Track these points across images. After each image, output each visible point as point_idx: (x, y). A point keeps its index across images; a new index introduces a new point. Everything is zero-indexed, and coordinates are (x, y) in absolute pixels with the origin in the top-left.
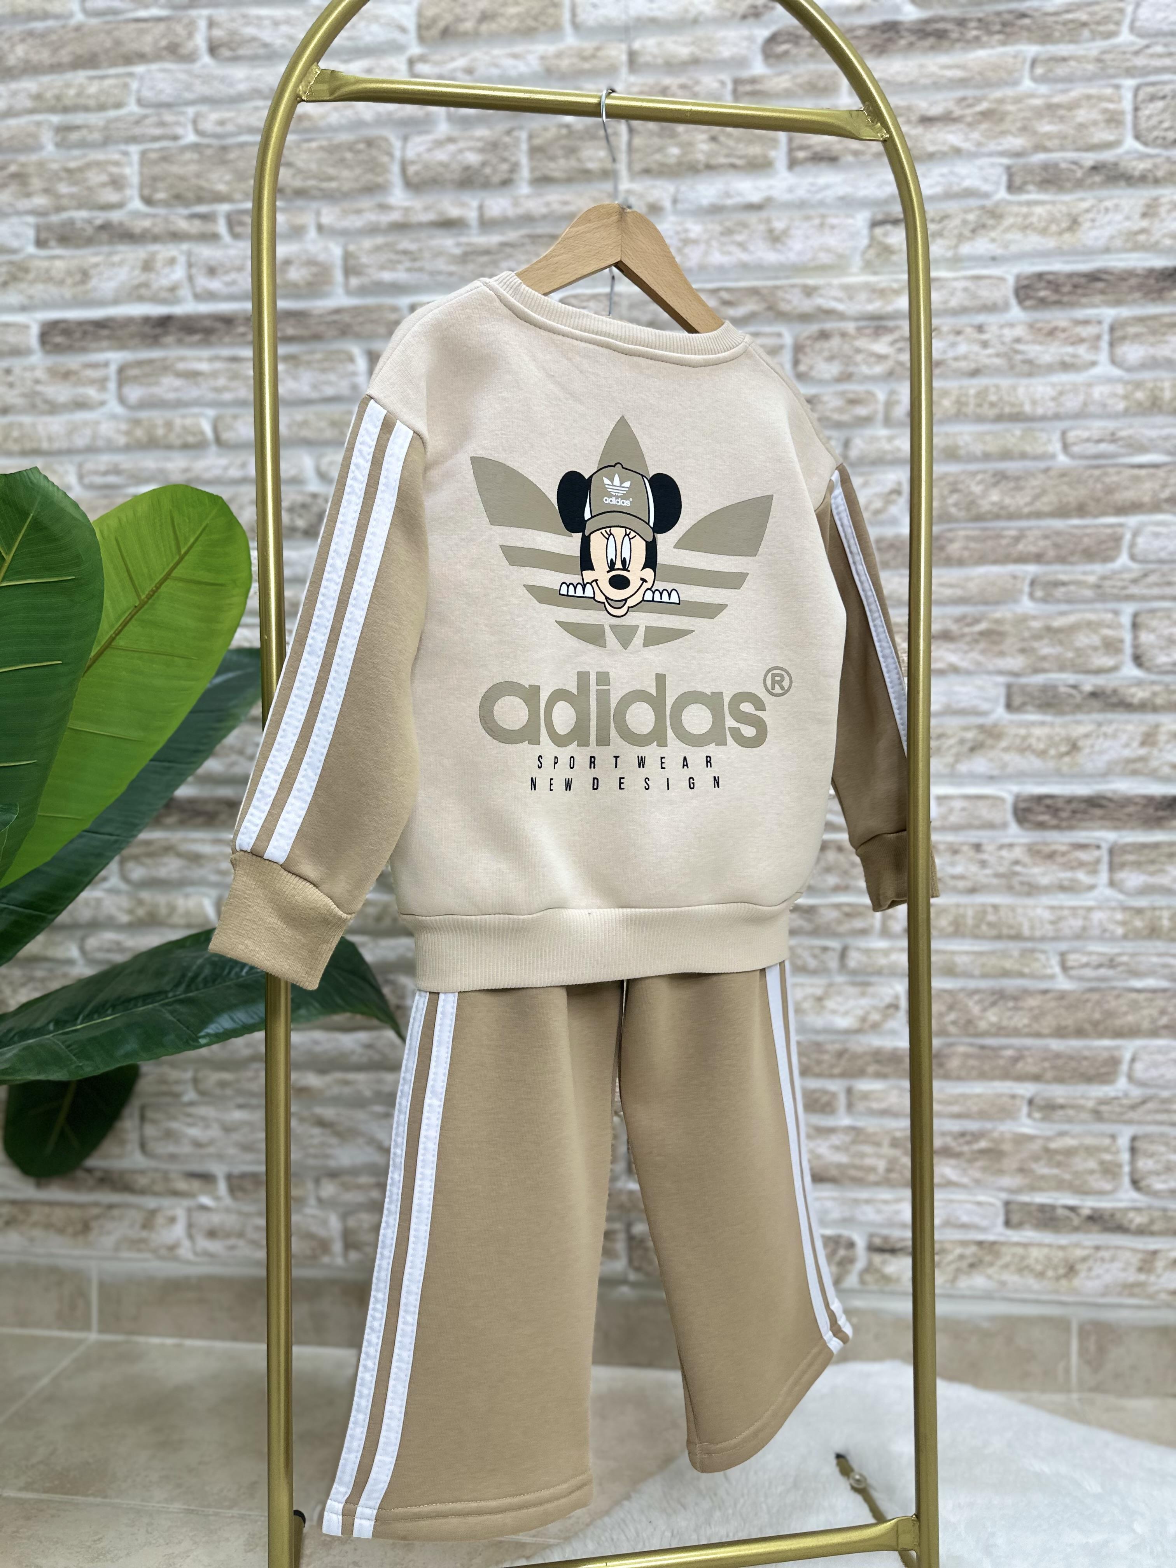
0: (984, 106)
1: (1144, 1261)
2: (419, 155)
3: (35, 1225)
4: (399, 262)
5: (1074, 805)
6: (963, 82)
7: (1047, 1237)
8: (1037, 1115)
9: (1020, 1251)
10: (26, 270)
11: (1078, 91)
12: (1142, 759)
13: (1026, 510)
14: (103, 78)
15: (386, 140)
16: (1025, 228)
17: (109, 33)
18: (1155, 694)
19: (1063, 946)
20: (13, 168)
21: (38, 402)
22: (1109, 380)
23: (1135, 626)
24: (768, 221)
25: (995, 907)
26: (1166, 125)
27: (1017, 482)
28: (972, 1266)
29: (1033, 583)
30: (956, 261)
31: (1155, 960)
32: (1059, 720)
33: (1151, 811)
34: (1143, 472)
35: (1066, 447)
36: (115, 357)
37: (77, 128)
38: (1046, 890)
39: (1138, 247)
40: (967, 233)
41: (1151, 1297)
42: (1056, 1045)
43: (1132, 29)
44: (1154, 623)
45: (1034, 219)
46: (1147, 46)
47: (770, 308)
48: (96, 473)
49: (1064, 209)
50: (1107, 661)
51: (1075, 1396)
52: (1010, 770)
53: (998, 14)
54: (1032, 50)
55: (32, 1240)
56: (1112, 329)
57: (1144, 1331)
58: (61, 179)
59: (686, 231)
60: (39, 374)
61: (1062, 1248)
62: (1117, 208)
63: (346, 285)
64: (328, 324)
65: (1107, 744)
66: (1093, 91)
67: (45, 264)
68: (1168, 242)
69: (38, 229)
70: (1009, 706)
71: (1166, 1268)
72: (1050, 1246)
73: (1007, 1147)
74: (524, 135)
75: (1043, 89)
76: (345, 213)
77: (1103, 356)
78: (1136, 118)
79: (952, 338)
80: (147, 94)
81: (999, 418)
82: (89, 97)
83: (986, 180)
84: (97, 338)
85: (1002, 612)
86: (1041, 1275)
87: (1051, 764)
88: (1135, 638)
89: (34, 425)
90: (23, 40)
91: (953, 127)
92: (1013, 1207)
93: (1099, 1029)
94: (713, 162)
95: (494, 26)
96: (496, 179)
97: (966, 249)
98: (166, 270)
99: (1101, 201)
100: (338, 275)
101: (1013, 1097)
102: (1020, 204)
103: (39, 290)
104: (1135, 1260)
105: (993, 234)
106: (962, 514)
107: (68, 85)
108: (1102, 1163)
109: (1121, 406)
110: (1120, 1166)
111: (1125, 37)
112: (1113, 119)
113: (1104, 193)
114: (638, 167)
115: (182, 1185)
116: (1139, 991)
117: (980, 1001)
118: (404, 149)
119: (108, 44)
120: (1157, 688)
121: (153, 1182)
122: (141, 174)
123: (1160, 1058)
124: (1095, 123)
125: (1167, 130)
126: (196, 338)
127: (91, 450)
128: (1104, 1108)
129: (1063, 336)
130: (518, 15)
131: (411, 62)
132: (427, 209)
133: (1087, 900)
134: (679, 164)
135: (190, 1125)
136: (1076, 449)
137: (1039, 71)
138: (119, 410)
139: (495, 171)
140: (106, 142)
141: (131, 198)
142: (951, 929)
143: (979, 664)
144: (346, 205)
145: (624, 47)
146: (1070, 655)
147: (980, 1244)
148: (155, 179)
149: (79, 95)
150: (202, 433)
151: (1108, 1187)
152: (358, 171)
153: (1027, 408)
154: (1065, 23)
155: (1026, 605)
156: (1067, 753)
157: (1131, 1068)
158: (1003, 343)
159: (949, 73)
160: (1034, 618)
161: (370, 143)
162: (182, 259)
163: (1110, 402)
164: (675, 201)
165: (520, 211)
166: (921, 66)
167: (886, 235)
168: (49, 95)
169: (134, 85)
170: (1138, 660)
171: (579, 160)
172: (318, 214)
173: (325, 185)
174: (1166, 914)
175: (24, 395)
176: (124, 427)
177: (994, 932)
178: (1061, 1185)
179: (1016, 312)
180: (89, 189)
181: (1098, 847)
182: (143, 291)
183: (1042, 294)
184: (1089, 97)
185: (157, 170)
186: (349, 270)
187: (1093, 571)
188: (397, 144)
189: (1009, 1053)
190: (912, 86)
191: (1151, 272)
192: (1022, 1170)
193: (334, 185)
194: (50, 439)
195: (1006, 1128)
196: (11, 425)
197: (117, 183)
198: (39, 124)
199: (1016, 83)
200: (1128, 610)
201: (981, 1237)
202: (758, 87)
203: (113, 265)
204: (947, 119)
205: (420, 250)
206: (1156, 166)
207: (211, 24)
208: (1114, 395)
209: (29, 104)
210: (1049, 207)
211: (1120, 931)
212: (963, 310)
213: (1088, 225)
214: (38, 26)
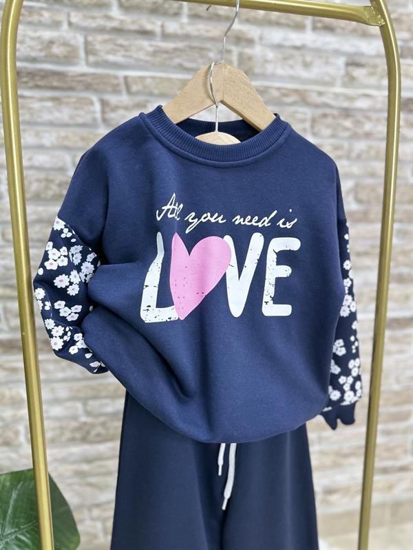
4: (118, 51)
5: (406, 320)
24: (303, 56)
30: (379, 88)
32: (403, 287)
40: (384, 75)
42: (393, 409)
47: (303, 100)
59: (266, 55)
63: (87, 60)
64: (78, 81)
76: (86, 17)
79: (376, 123)
96: (171, 11)
97: (384, 82)
100: (82, 54)
114: (243, 17)
132: (133, 22)
134: (263, 19)
165: (184, 32)
167: (353, 70)
172: (69, 15)
186: (87, 52)
205: (130, 46)
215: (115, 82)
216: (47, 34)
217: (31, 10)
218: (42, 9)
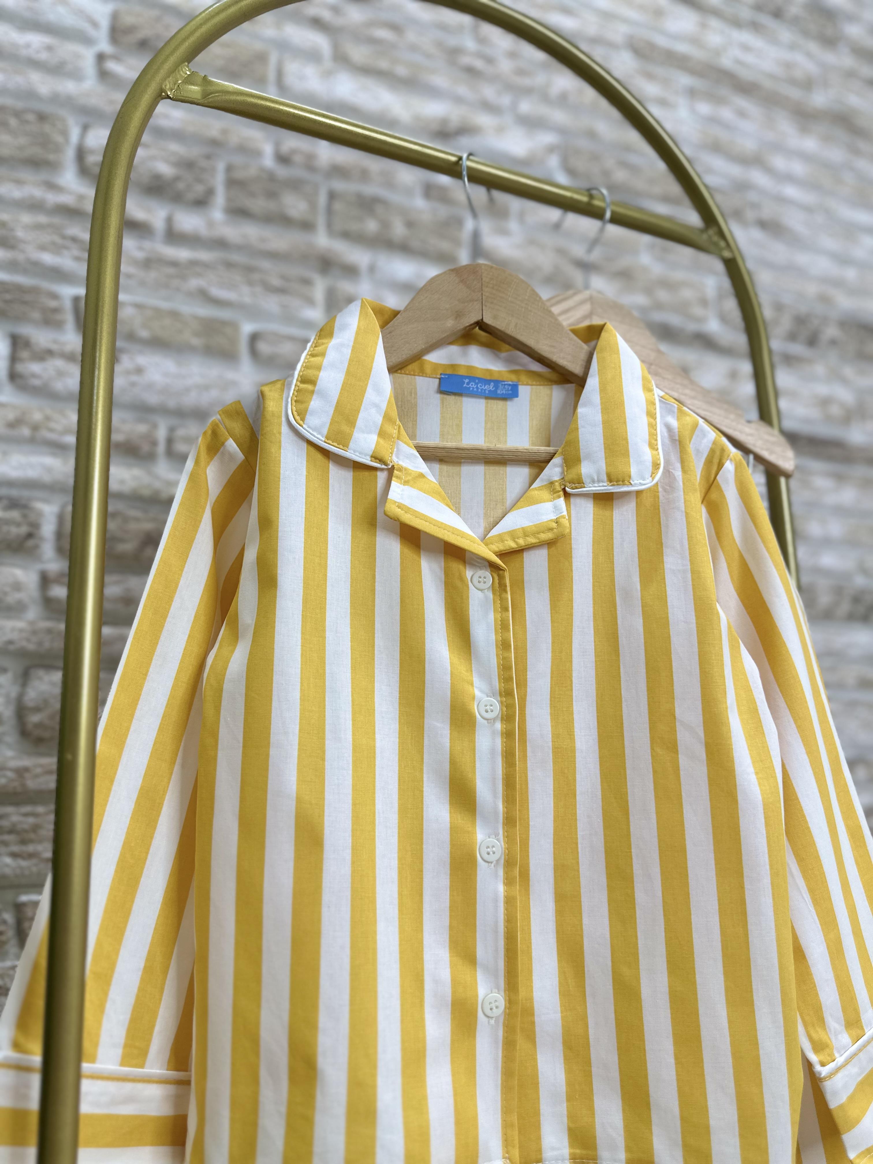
15: (62, 120)
96: (190, 196)
114: (336, 228)
131: (101, 58)
134: (377, 237)
139: (189, 188)
152: (22, 140)
161: (42, 117)
164: (371, 269)
165: (215, 234)
171: (279, 205)
215: (53, 304)
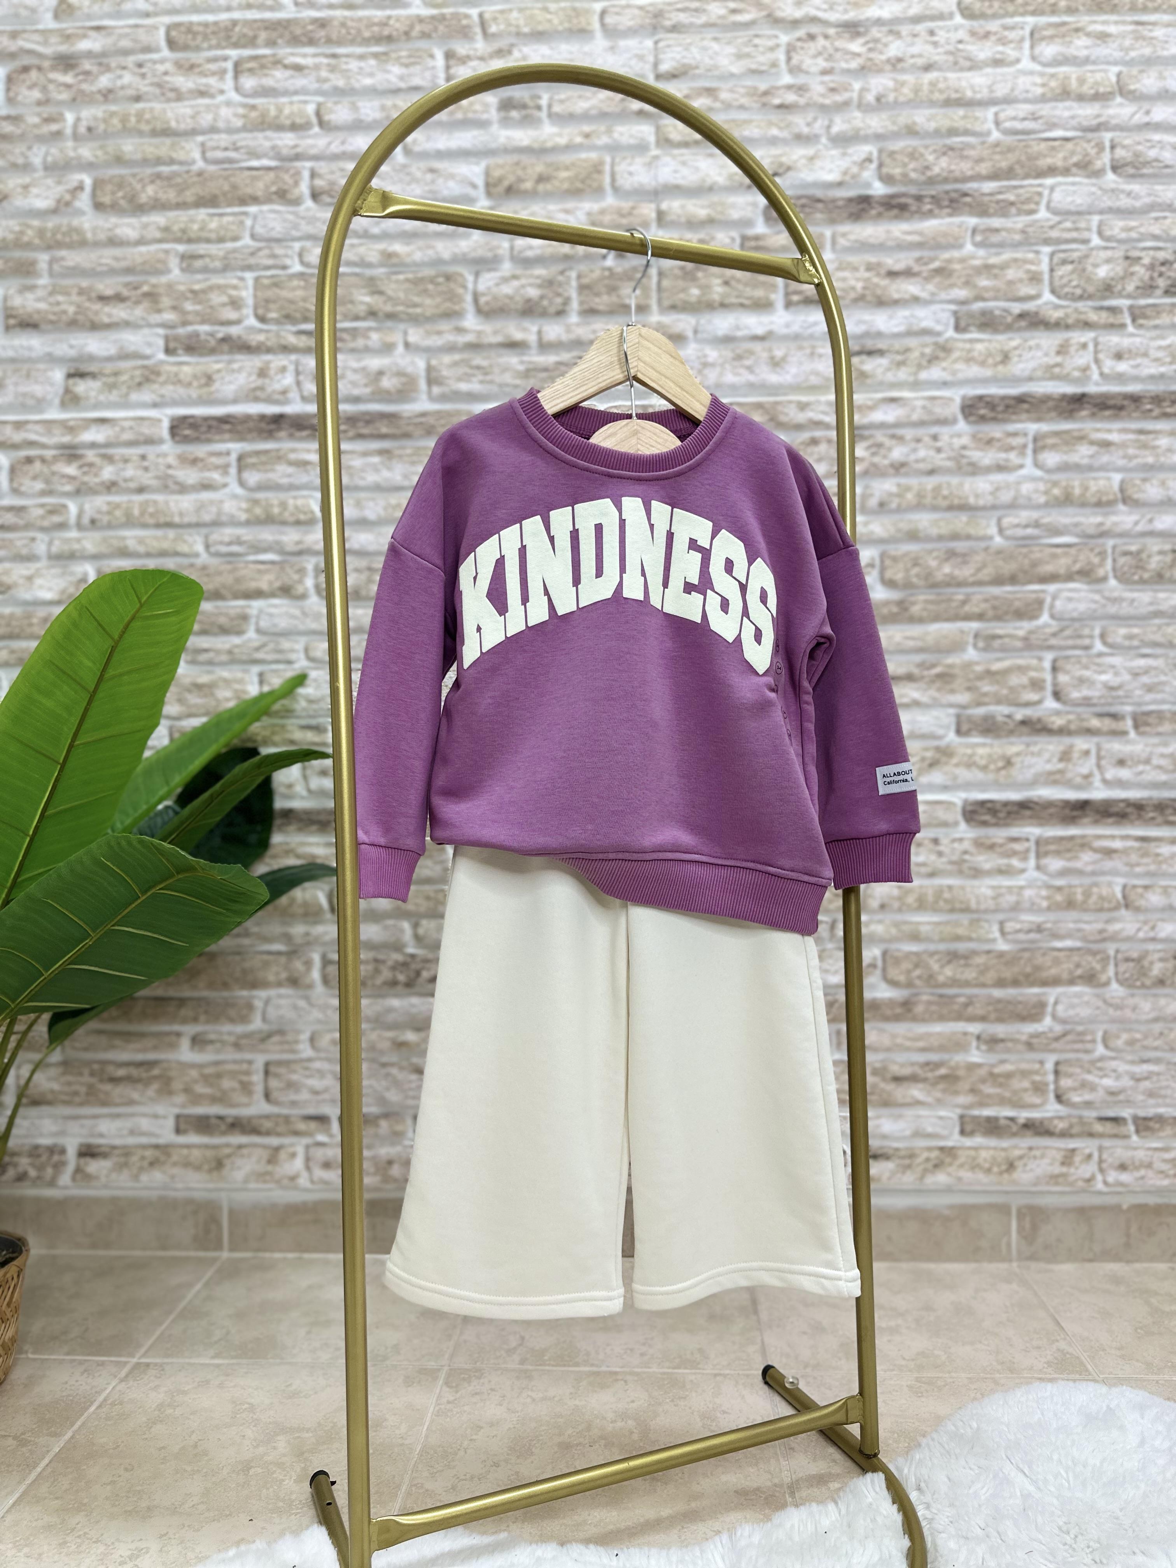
0: (936, 264)
1: (1066, 1157)
2: (489, 288)
3: (175, 1164)
4: (474, 375)
5: (1009, 808)
6: (920, 245)
7: (993, 1142)
8: (984, 1047)
9: (973, 1153)
10: (158, 374)
11: (1007, 256)
12: (1061, 772)
13: (971, 580)
14: (221, 215)
15: (461, 275)
16: (969, 360)
17: (226, 178)
18: (1069, 722)
19: (1001, 916)
20: (145, 288)
21: (170, 483)
22: (1034, 479)
23: (1055, 669)
24: (770, 350)
25: (950, 888)
26: (1074, 283)
27: (964, 558)
28: (936, 1166)
29: (976, 636)
30: (916, 385)
31: (1071, 926)
32: (996, 742)
33: (1067, 811)
34: (1059, 551)
35: (1001, 531)
36: (236, 447)
37: (201, 257)
38: (989, 873)
39: (1054, 378)
40: (924, 363)
41: (1071, 1184)
42: (998, 993)
43: (1048, 207)
44: (1069, 667)
45: (975, 354)
46: (1060, 223)
47: (772, 419)
48: (221, 543)
49: (998, 346)
50: (1033, 697)
51: (1015, 1264)
52: (960, 781)
53: (947, 192)
54: (973, 221)
55: (173, 1177)
56: (1035, 440)
57: (1067, 1211)
58: (187, 299)
59: (705, 356)
60: (171, 460)
61: (1004, 1149)
62: (1038, 347)
63: (429, 393)
64: (416, 424)
65: (1034, 760)
66: (1019, 255)
67: (175, 369)
68: (1076, 374)
69: (167, 339)
70: (959, 732)
71: (1081, 1162)
72: (995, 1148)
73: (961, 1073)
74: (573, 274)
75: (981, 252)
76: (428, 333)
77: (1029, 460)
78: (1051, 277)
79: (913, 445)
80: (259, 230)
81: (950, 508)
82: (210, 231)
83: (938, 322)
84: (221, 432)
85: (953, 660)
86: (989, 1171)
87: (991, 776)
88: (1055, 678)
89: (167, 503)
90: (152, 182)
91: (913, 280)
92: (967, 1119)
93: (1030, 979)
94: (727, 301)
95: (549, 187)
96: (552, 310)
97: (924, 375)
98: (279, 377)
99: (1026, 341)
100: (423, 385)
101: (965, 1034)
102: (965, 341)
103: (169, 390)
104: (1059, 1156)
105: (944, 364)
106: (921, 583)
107: (192, 221)
108: (1033, 1083)
109: (1042, 499)
110: (1047, 1084)
111: (1043, 214)
112: (1035, 278)
113: (1027, 334)
114: (666, 303)
115: (302, 1126)
116: (1060, 950)
117: (939, 961)
118: (476, 282)
119: (226, 188)
120: (1071, 717)
121: (277, 1124)
122: (255, 296)
123: (1076, 1001)
124: (1021, 280)
125: (1075, 287)
126: (305, 433)
127: (216, 524)
128: (1035, 1041)
129: (998, 444)
130: (569, 178)
132: (495, 333)
133: (1020, 881)
134: (699, 302)
135: (308, 1077)
136: (1009, 532)
137: (978, 238)
138: (239, 491)
139: (551, 303)
140: (226, 268)
141: (247, 316)
142: (915, 905)
143: (934, 699)
144: (428, 327)
145: (653, 206)
146: (1005, 692)
147: (942, 1149)
148: (267, 301)
149: (202, 229)
150: (312, 512)
151: (1037, 1101)
152: (438, 300)
153: (972, 500)
154: (998, 202)
155: (971, 654)
156: (1004, 768)
157: (1054, 1010)
158: (953, 450)
159: (910, 238)
160: (977, 663)
161: (448, 278)
162: (291, 368)
163: (1034, 496)
164: (696, 332)
165: (572, 336)
166: (888, 232)
167: (862, 362)
168: (175, 228)
169: (249, 222)
170: (1057, 695)
171: (619, 296)
172: (405, 333)
173: (411, 310)
174: (1079, 890)
175: (157, 478)
176: (244, 505)
177: (948, 907)
178: (1003, 1101)
179: (962, 425)
180: (211, 307)
181: (1027, 840)
182: (259, 393)
183: (982, 412)
184: (1016, 260)
185: (269, 294)
186: (432, 380)
187: (1022, 628)
188: (470, 278)
189: (962, 1000)
190: (880, 247)
191: (1064, 397)
192: (973, 1091)
193: (418, 310)
194: (181, 514)
195: (959, 1058)
196: (147, 502)
197: (235, 303)
198: (167, 252)
199: (961, 246)
200: (1049, 657)
201: (942, 1143)
202: (761, 243)
203: (233, 371)
204: (908, 273)
205: (491, 366)
206: (1067, 315)
207: (313, 175)
208: (1036, 491)
209: (158, 235)
210: (986, 344)
211: (1045, 904)
212: (922, 423)
213: (1016, 359)
214: (165, 169)
216: (375, 363)
217: (354, 332)
218: (370, 329)
